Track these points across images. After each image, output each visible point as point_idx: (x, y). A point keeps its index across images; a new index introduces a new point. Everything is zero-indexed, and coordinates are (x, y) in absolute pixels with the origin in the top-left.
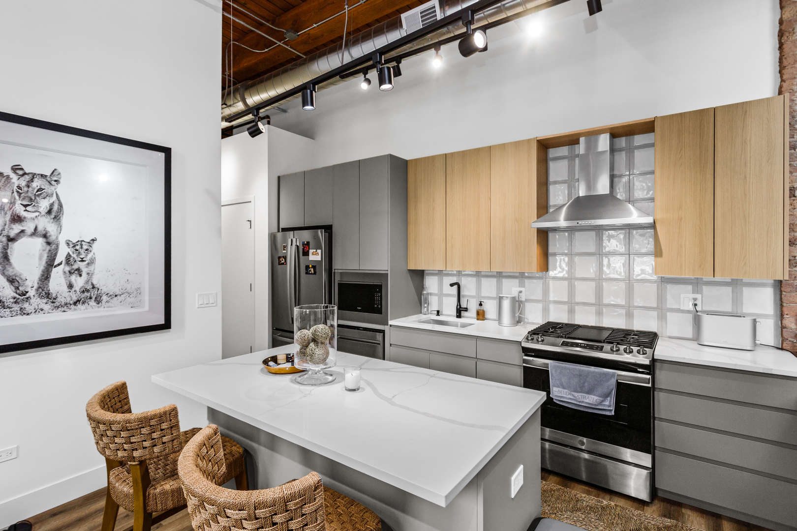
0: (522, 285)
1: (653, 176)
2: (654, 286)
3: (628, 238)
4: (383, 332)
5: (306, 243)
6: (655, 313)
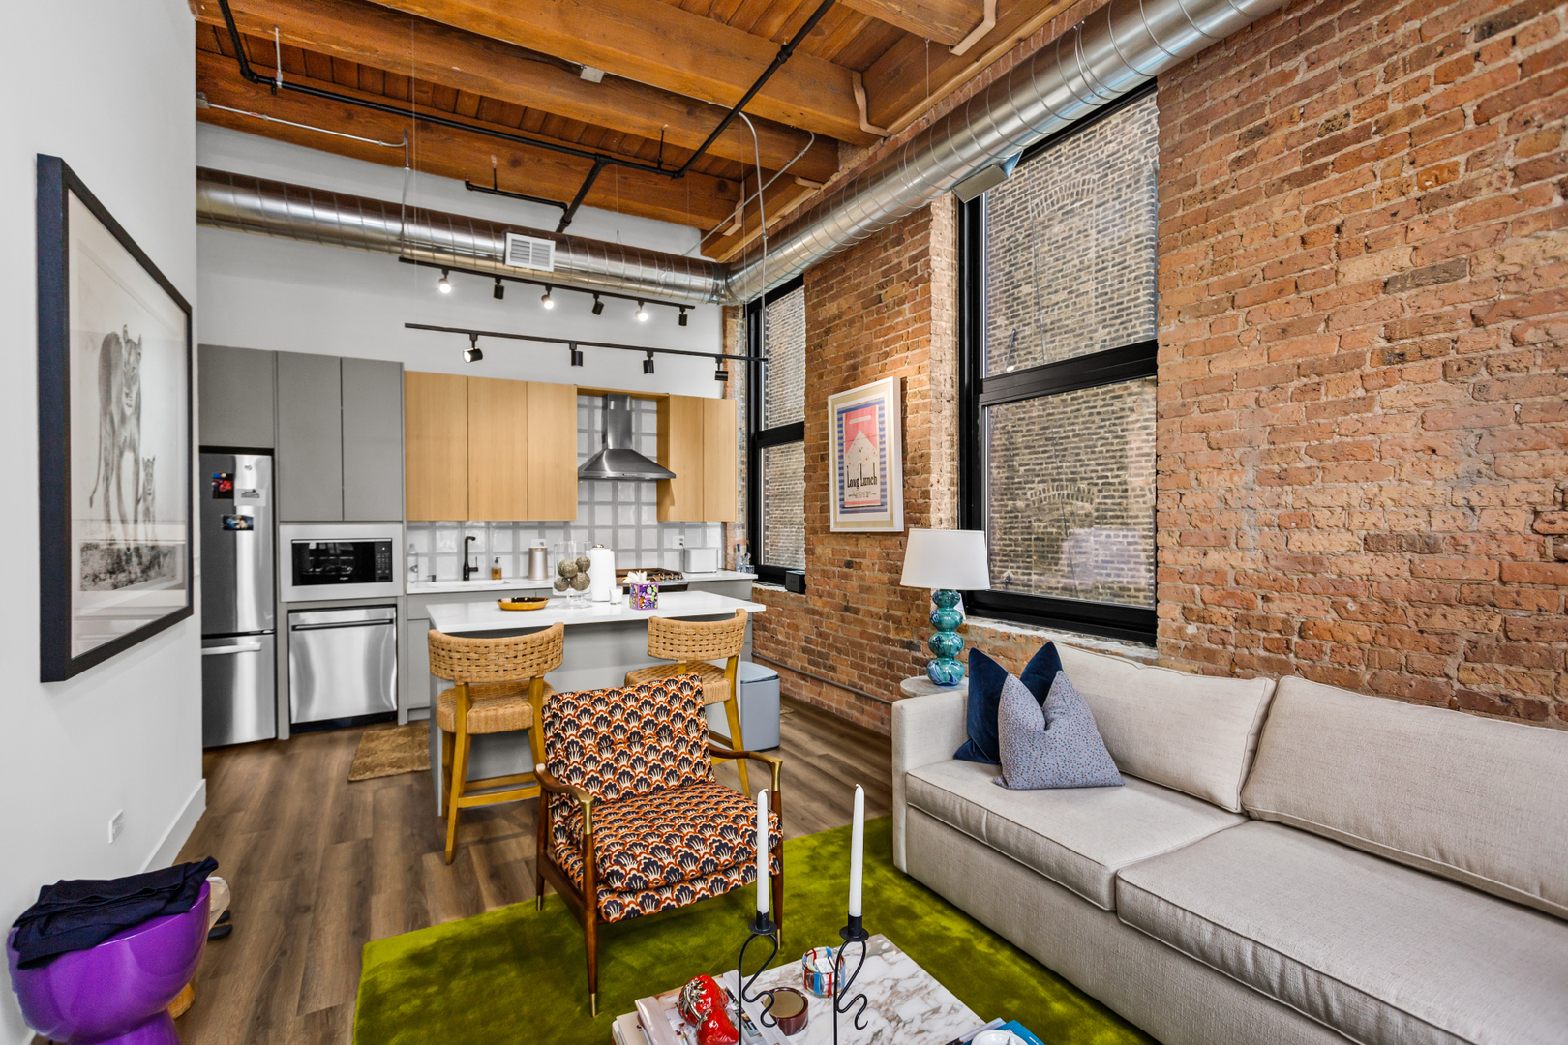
0: (541, 536)
1: (655, 439)
2: (655, 532)
3: (638, 490)
4: (395, 605)
5: (224, 475)
6: (656, 554)
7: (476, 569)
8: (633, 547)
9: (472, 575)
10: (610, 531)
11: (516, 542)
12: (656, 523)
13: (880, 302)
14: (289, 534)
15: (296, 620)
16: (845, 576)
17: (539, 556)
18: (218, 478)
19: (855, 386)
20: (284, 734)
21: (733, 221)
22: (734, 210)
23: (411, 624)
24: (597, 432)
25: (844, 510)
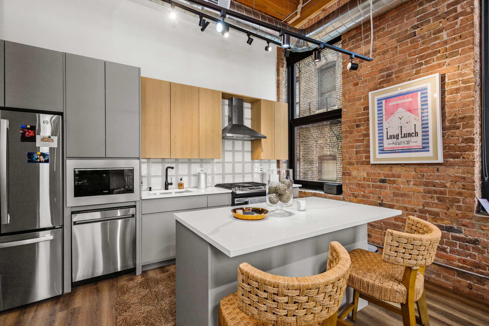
1: (250, 121)
2: (250, 164)
3: (243, 144)
4: (135, 206)
5: (29, 126)
6: (250, 175)
7: (171, 184)
8: (241, 172)
9: (170, 187)
10: (231, 164)
11: (189, 169)
12: (250, 160)
13: (415, 36)
14: (72, 166)
15: (77, 218)
16: (380, 187)
17: (203, 177)
18: (24, 128)
19: (389, 85)
20: (68, 289)
21: (296, 14)
22: (297, 9)
23: (144, 217)
24: (226, 116)
25: (382, 151)
